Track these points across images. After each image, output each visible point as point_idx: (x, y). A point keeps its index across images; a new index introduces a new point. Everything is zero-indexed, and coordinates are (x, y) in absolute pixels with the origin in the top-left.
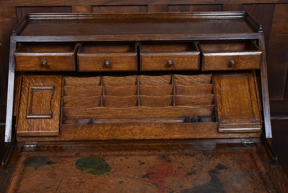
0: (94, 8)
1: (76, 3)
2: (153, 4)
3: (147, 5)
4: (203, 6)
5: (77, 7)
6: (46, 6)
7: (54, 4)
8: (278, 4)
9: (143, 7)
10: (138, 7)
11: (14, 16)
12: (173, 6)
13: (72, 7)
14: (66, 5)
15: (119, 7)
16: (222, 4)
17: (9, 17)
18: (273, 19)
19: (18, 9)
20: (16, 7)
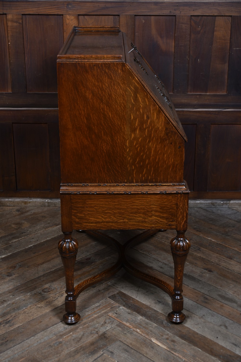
0: (80, 17)
1: (66, 12)
2: (124, 14)
3: (119, 15)
4: (162, 17)
5: (67, 15)
6: (45, 14)
7: (50, 13)
8: (218, 17)
9: (117, 17)
10: (112, 17)
11: (21, 21)
12: (139, 16)
13: (63, 15)
14: (59, 14)
15: (98, 16)
16: (175, 16)
17: (16, 22)
18: (215, 28)
19: (23, 16)
20: (22, 15)
